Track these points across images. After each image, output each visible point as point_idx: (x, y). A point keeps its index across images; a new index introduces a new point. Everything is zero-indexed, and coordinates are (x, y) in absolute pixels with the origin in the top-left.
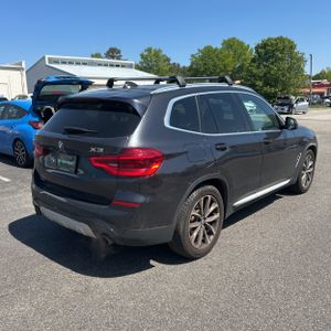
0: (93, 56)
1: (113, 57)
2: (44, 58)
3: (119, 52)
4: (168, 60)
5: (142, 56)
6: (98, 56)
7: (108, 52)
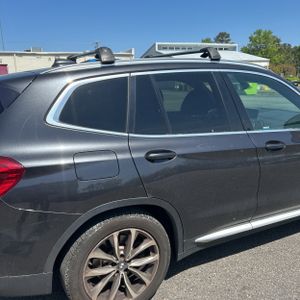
0: (203, 41)
1: (222, 42)
2: (154, 45)
3: (228, 36)
4: (278, 41)
5: (251, 39)
6: (208, 41)
7: (218, 37)
